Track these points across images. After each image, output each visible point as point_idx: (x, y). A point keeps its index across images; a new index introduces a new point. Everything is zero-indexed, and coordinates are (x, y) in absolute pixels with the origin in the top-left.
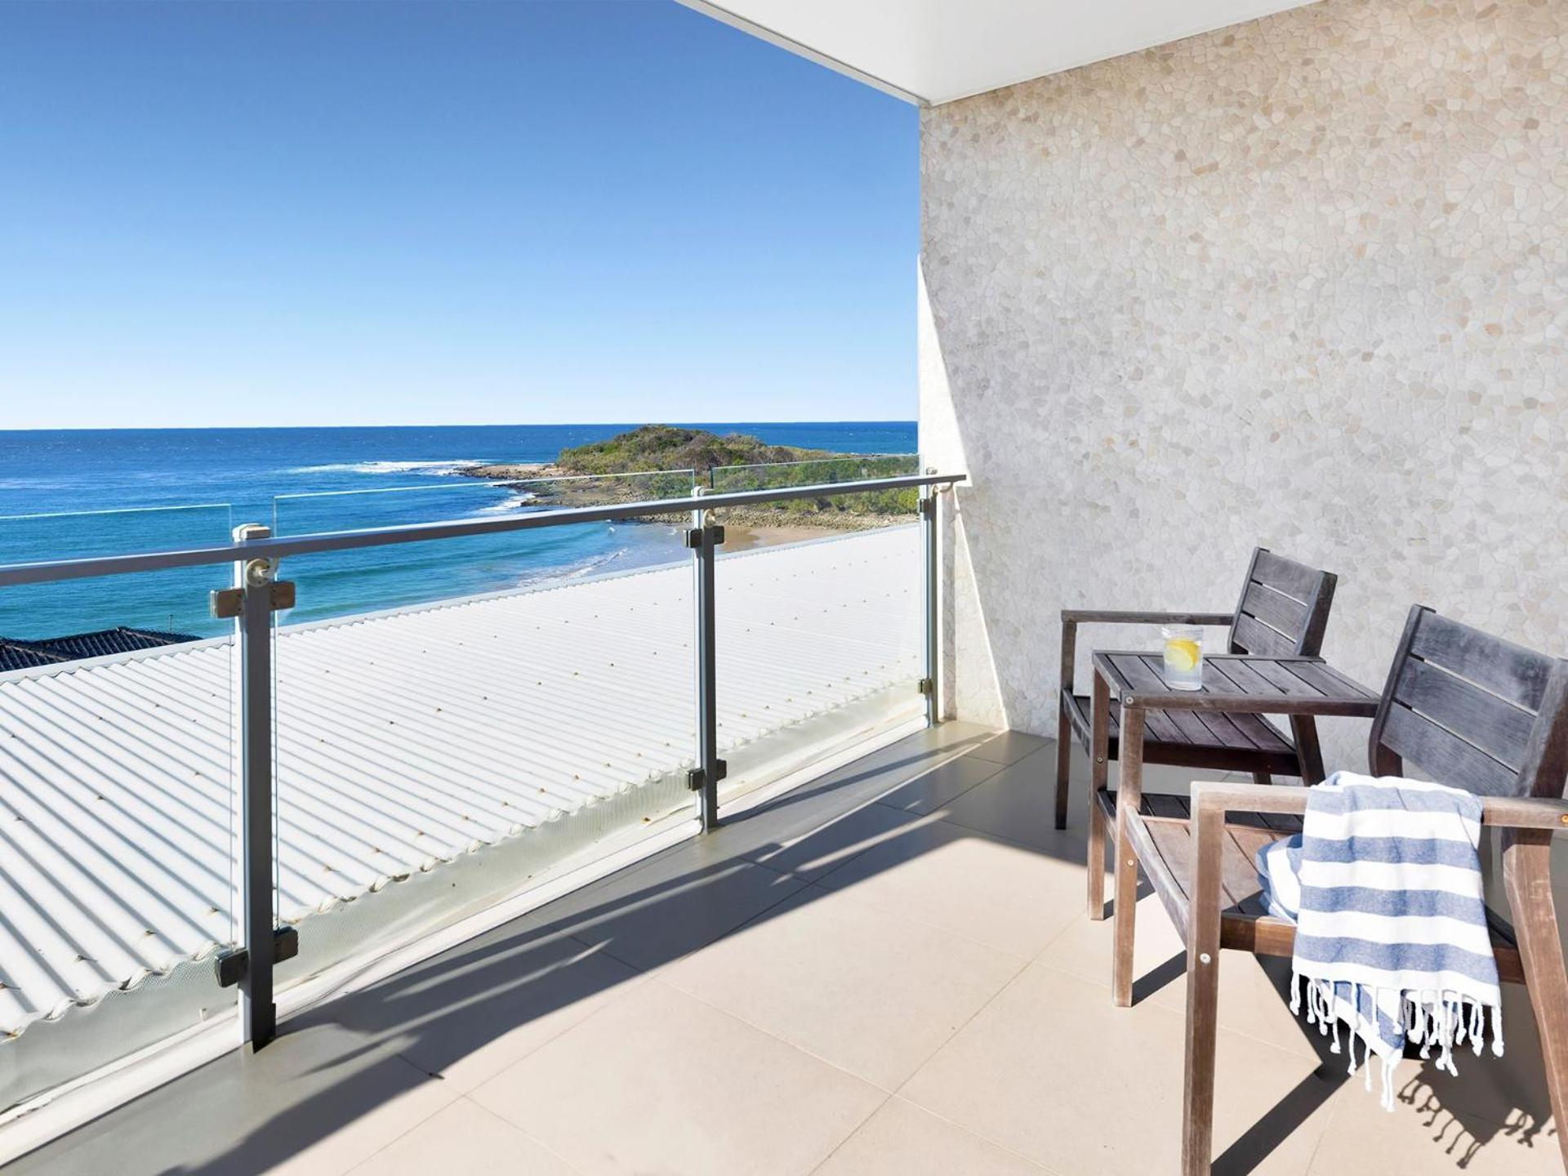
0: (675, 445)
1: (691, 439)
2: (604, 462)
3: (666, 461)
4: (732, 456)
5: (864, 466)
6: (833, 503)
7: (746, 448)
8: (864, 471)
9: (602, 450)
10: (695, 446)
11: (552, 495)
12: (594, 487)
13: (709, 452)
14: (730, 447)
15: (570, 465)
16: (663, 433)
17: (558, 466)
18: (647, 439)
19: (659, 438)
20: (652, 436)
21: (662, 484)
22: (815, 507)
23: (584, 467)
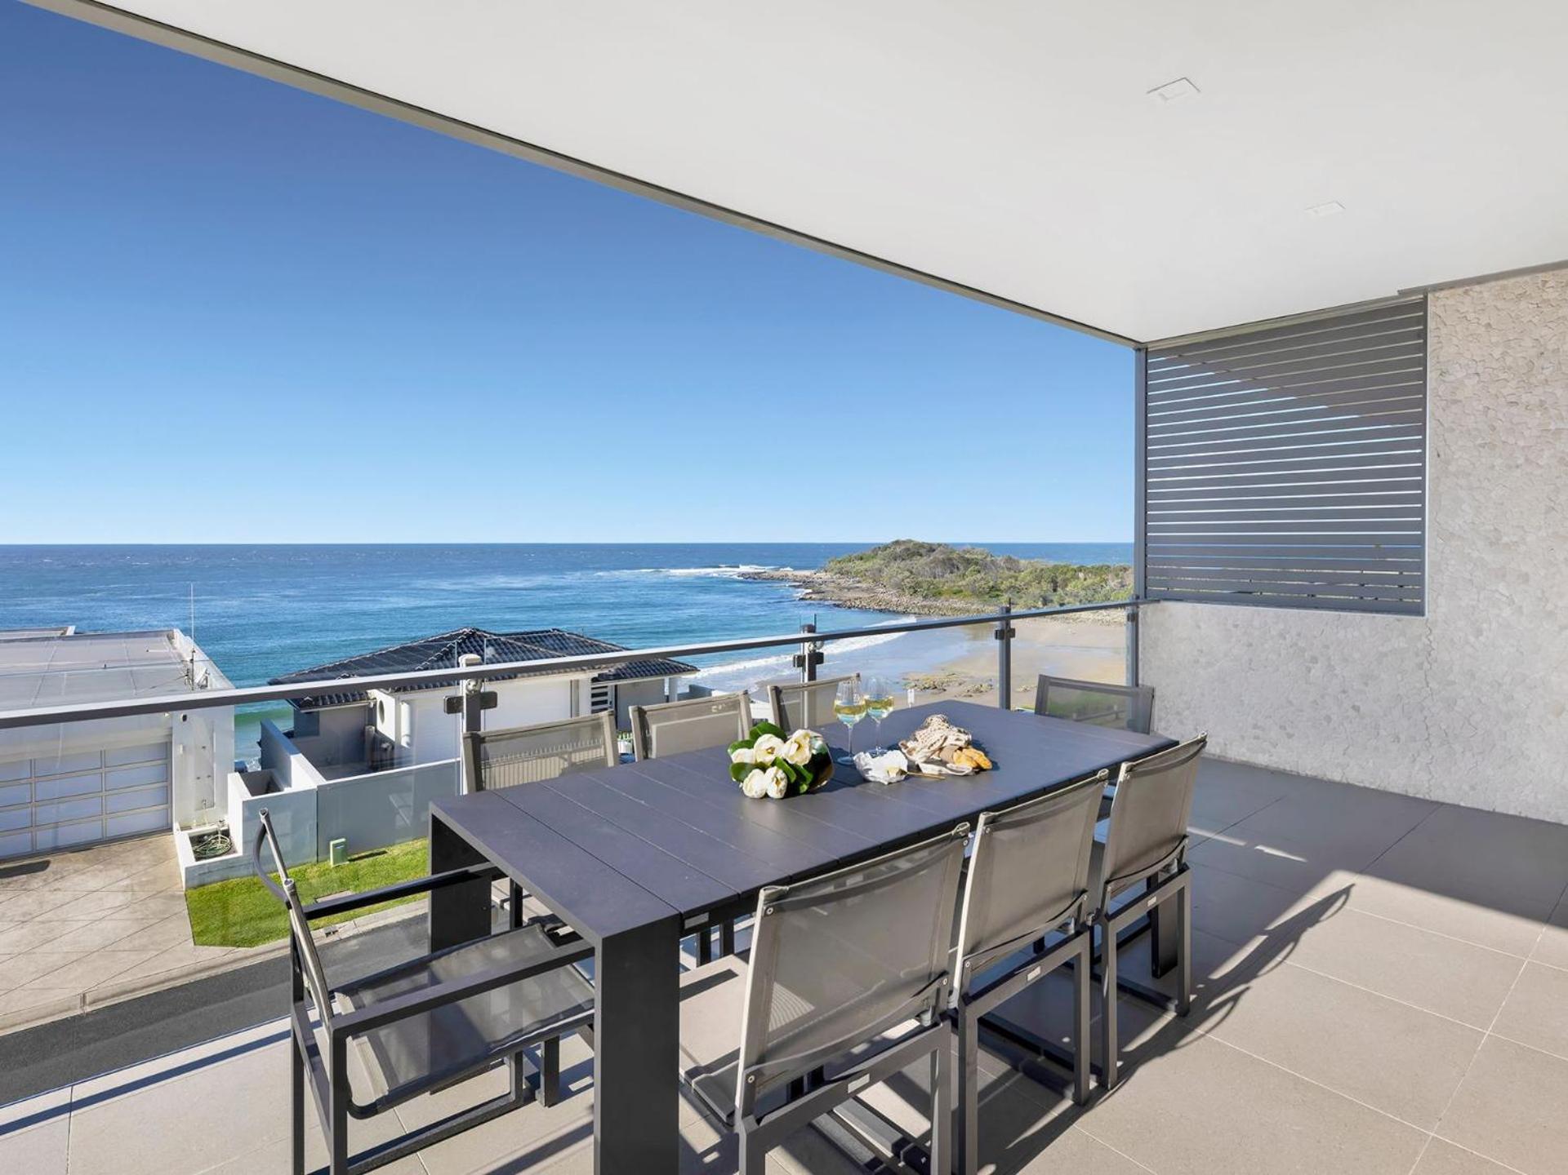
0: (921, 555)
1: (934, 550)
2: (864, 567)
3: (915, 567)
4: (968, 562)
5: (1081, 571)
6: (1055, 600)
7: (980, 557)
8: (1081, 575)
9: (861, 559)
10: (938, 555)
11: (823, 592)
12: (858, 587)
13: (950, 559)
14: (967, 556)
15: (836, 571)
16: (910, 546)
17: (826, 572)
18: (898, 550)
19: (908, 549)
20: (903, 547)
21: (913, 585)
22: (1040, 603)
23: (848, 572)
